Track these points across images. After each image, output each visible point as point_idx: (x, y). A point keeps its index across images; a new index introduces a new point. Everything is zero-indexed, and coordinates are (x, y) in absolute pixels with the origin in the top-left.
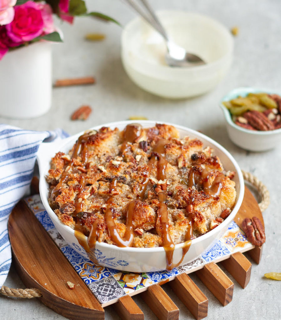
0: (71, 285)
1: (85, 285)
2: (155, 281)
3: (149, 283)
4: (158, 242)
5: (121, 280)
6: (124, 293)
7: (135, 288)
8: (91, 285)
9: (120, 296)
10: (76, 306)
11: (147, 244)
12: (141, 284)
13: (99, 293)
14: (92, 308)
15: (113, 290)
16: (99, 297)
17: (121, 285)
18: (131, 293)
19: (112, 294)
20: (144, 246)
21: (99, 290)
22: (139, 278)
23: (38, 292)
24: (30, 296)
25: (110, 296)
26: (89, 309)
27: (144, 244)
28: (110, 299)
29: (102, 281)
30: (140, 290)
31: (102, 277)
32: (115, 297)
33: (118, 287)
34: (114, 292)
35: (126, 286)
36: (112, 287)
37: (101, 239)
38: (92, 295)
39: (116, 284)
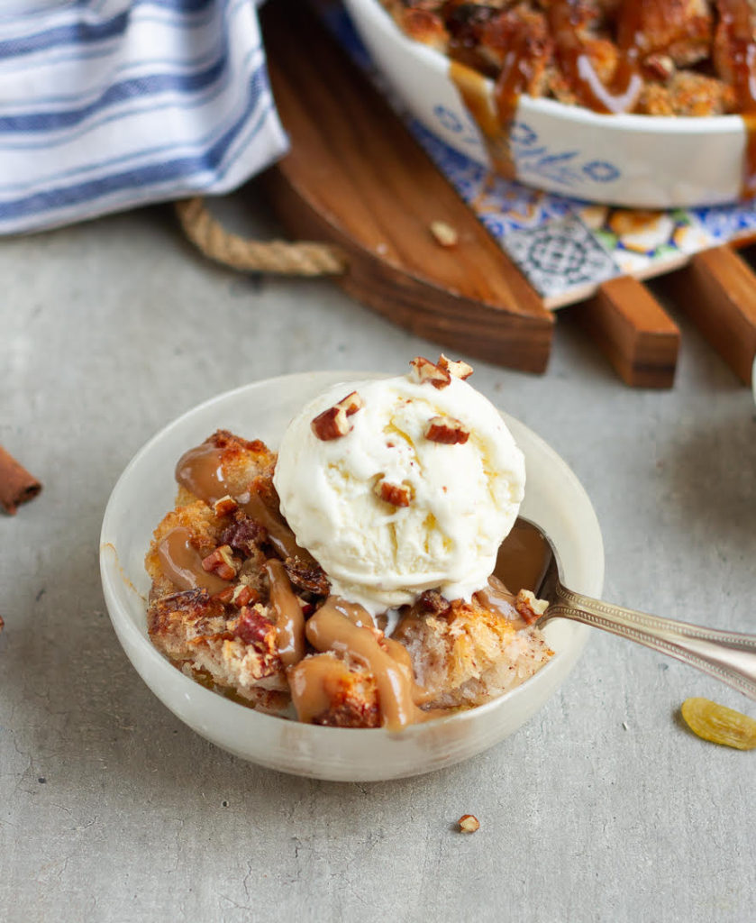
0: (445, 233)
1: (490, 240)
2: (717, 233)
3: (697, 239)
4: (722, 99)
5: (607, 227)
6: (616, 268)
7: (651, 254)
8: (510, 239)
9: (603, 275)
10: (464, 302)
11: (688, 108)
12: (672, 242)
13: (537, 264)
14: (514, 307)
15: (578, 255)
16: (536, 276)
17: (606, 241)
18: (639, 267)
19: (577, 270)
20: (678, 113)
21: (537, 256)
22: (664, 227)
25: (574, 276)
26: (505, 313)
27: (675, 105)
28: (571, 282)
29: (544, 228)
30: (669, 260)
31: (545, 216)
32: (585, 278)
33: (598, 247)
34: (583, 261)
35: (621, 246)
36: (578, 246)
37: (538, 88)
38: (514, 271)
39: (590, 237)
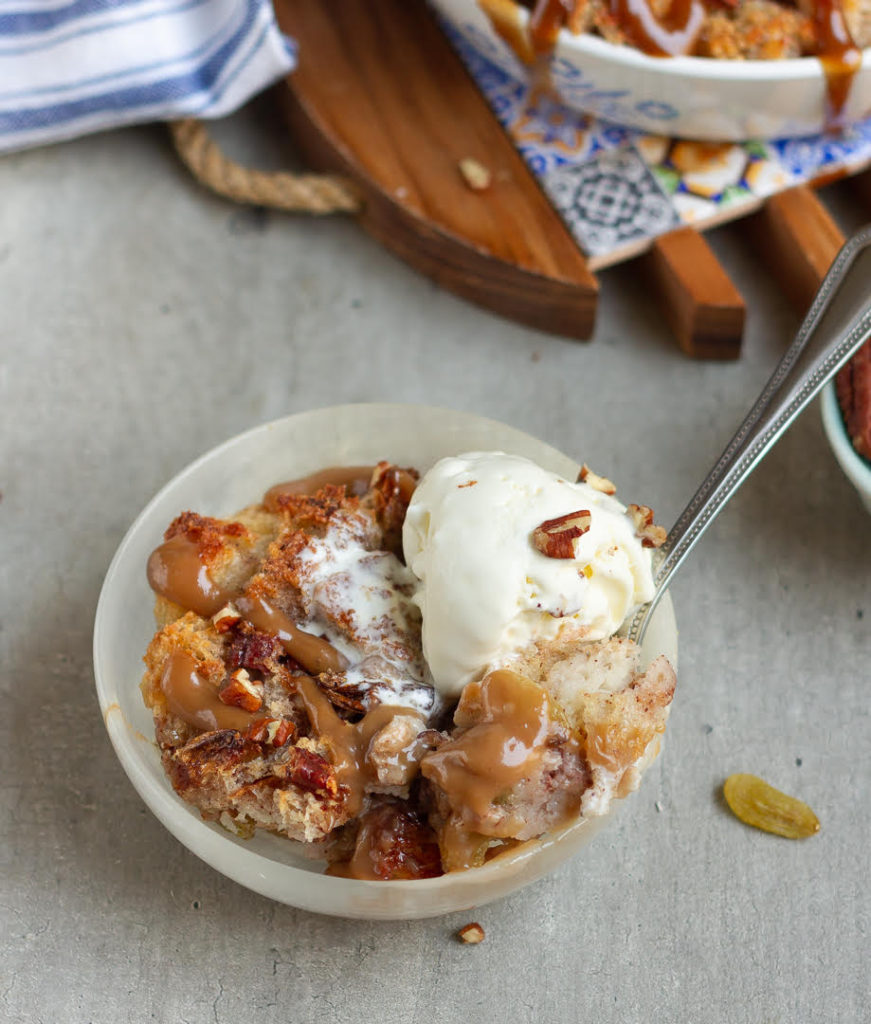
0: (476, 173)
1: (529, 179)
2: (797, 171)
3: (772, 179)
4: (798, 37)
5: (668, 163)
6: (676, 217)
7: (718, 198)
8: (553, 178)
9: (660, 227)
10: (495, 263)
11: (756, 48)
12: (743, 183)
13: (583, 213)
14: (552, 271)
15: (632, 200)
16: (582, 228)
17: (665, 181)
18: (700, 214)
19: (629, 220)
20: (745, 54)
21: (583, 201)
22: (736, 161)
23: (349, 192)
24: (318, 204)
25: (625, 228)
26: (542, 278)
27: (742, 44)
28: (622, 237)
29: (594, 163)
30: (739, 204)
31: (596, 147)
32: (638, 232)
33: (656, 190)
34: (637, 209)
35: (683, 189)
36: (633, 189)
37: (580, 23)
38: (554, 221)
39: (648, 177)
